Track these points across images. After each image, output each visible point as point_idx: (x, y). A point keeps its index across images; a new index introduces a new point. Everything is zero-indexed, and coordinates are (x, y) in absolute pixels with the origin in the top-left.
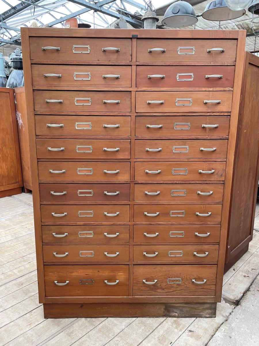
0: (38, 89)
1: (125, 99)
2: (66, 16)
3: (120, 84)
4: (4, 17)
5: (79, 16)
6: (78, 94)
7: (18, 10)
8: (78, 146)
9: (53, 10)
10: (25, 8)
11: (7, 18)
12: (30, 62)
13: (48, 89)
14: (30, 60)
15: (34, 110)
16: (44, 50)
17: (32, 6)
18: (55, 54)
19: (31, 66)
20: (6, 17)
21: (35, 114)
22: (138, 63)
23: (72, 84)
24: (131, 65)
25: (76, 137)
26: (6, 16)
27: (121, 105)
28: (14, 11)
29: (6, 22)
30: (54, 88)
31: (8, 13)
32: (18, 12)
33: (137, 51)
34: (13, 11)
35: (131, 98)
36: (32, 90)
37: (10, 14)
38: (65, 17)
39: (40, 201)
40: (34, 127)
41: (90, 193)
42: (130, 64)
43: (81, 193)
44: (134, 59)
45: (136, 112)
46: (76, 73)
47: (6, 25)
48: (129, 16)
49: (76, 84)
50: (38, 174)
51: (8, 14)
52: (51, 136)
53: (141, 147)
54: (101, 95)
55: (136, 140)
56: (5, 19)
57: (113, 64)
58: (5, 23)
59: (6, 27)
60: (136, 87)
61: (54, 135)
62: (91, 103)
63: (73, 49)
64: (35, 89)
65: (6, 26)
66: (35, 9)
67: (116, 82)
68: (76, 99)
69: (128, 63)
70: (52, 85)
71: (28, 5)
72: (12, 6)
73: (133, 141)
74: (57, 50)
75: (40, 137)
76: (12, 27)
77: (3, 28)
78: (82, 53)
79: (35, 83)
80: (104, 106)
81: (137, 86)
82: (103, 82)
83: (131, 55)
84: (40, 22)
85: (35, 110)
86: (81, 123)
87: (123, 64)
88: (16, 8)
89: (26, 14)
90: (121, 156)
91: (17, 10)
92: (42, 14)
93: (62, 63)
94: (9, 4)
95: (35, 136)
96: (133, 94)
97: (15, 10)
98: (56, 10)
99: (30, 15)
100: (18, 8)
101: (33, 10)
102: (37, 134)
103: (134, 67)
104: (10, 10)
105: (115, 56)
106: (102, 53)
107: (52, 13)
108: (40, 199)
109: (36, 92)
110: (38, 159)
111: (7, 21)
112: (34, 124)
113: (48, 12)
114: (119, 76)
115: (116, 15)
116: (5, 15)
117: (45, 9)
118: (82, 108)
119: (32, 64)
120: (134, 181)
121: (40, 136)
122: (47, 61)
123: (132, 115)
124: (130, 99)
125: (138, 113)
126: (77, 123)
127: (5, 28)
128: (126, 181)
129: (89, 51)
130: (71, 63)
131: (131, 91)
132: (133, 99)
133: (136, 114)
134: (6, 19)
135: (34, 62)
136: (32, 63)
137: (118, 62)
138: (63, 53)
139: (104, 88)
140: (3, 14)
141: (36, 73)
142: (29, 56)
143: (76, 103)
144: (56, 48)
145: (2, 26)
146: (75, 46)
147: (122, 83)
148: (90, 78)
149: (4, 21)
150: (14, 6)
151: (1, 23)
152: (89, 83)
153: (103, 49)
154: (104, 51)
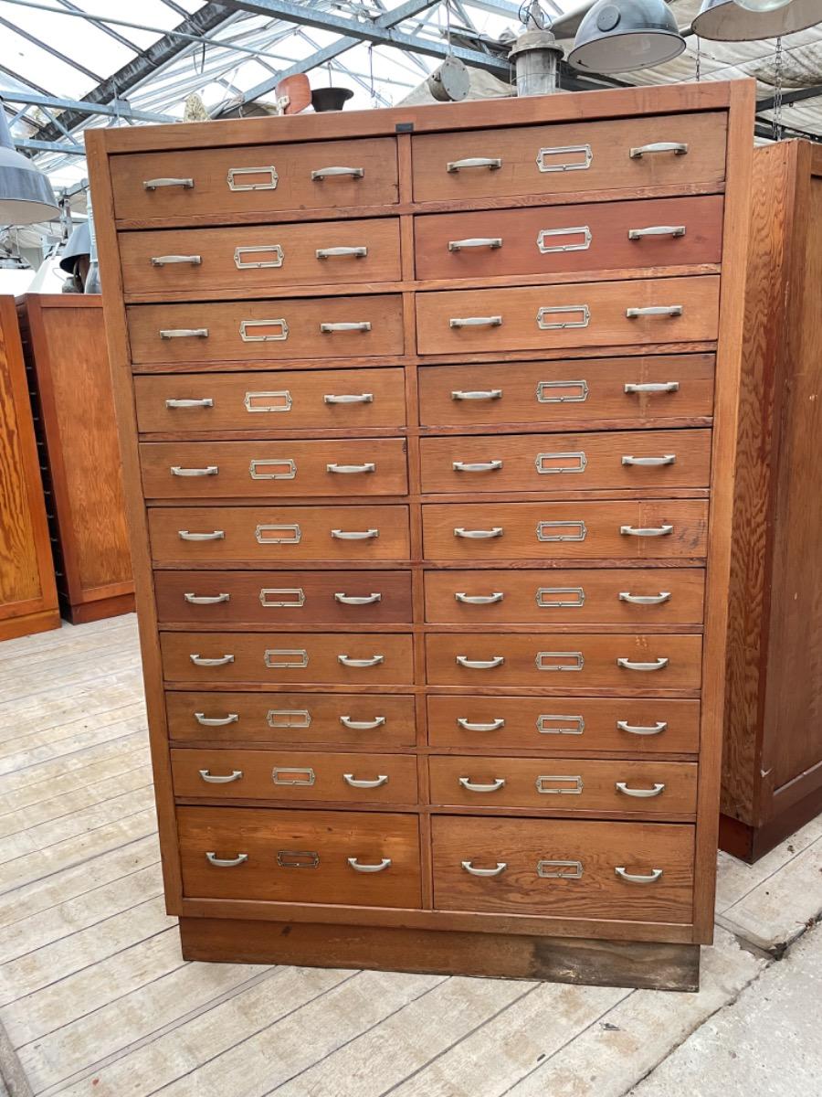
0: (140, 300)
1: (384, 318)
2: (292, 64)
3: (367, 272)
4: (120, 82)
6: (250, 311)
7: (156, 61)
8: (254, 462)
9: (263, 51)
10: (178, 51)
11: (129, 85)
12: (114, 225)
13: (167, 299)
14: (112, 222)
15: (132, 362)
16: (149, 189)
17: (195, 43)
18: (181, 199)
19: (118, 238)
20: (126, 82)
21: (135, 372)
22: (418, 208)
23: (232, 280)
24: (398, 216)
25: (248, 434)
26: (126, 79)
27: (372, 334)
28: (147, 64)
29: (127, 98)
30: (183, 296)
31: (132, 72)
32: (158, 65)
33: (415, 169)
34: (143, 64)
35: (402, 314)
36: (122, 304)
37: (135, 72)
38: (288, 70)
39: (158, 621)
40: (132, 409)
41: (295, 598)
42: (393, 212)
43: (270, 598)
44: (406, 198)
45: (419, 353)
46: (240, 249)
47: (129, 105)
48: (484, 47)
49: (241, 280)
50: (150, 542)
51: (132, 75)
52: (180, 434)
53: (439, 459)
54: (314, 308)
55: (422, 439)
56: (124, 91)
57: (346, 215)
58: (126, 100)
59: (128, 114)
60: (415, 280)
61: (189, 430)
62: (286, 333)
63: (230, 181)
64: (130, 301)
65: (129, 109)
66: (206, 53)
67: (356, 269)
68: (244, 324)
69: (388, 208)
70: (176, 286)
71: (184, 44)
72: (141, 50)
73: (413, 441)
74: (186, 187)
75: (149, 437)
76: (145, 113)
77: (120, 116)
78: (254, 190)
79: (129, 286)
80: (323, 341)
81: (419, 276)
82: (318, 270)
83: (398, 186)
84: (232, 87)
85: (135, 361)
86: (262, 394)
87: (375, 214)
88: (153, 54)
89: (184, 69)
90: (378, 488)
91: (154, 59)
92: (235, 65)
93: (201, 224)
94: (133, 45)
95: (136, 435)
96: (407, 299)
97: (149, 59)
98: (271, 51)
99: (192, 73)
100: (158, 53)
101: (199, 57)
102: (141, 431)
103: (407, 221)
104: (135, 62)
105: (350, 192)
106: (312, 187)
108: (158, 615)
109: (134, 311)
110: (145, 500)
111: (130, 94)
112: (132, 402)
114: (365, 248)
115: (439, 49)
116: (122, 79)
117: (238, 50)
118: (263, 350)
119: (118, 231)
120: (423, 563)
121: (149, 435)
122: (160, 221)
123: (409, 363)
124: (400, 318)
125: (426, 358)
126: (249, 395)
127: (124, 117)
128: (397, 563)
129: (274, 182)
130: (225, 220)
131: (401, 293)
132: (408, 317)
133: (418, 361)
134: (127, 88)
135: (125, 224)
136: (119, 228)
137: (359, 209)
138: (201, 193)
139: (321, 289)
140: (119, 74)
141: (130, 255)
142: (110, 208)
143: (243, 336)
144: (183, 181)
145: (117, 112)
146: (234, 171)
147: (374, 269)
148: (280, 260)
149: (121, 96)
150: (145, 49)
151: (113, 103)
152: (278, 275)
153: (314, 174)
154: (318, 179)
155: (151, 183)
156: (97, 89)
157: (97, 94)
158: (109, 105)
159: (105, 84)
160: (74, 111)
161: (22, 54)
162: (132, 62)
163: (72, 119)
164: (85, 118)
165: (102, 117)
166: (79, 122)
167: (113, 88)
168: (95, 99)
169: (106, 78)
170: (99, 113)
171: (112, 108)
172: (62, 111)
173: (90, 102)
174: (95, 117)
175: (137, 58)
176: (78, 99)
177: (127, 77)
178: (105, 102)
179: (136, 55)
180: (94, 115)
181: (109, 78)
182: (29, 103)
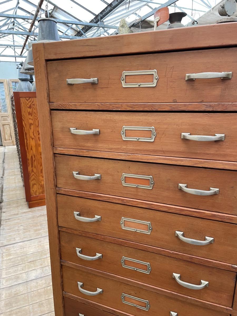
0: (62, 152)
2: (160, 5)
4: (101, 16)
5: (175, 4)
6: (129, 167)
7: (114, 7)
8: (124, 258)
9: (151, 2)
10: (120, 3)
11: (104, 16)
12: (48, 106)
13: (77, 154)
14: (48, 104)
15: (56, 186)
16: (70, 85)
18: (89, 92)
19: (51, 114)
20: (103, 15)
21: (57, 192)
23: (119, 147)
25: (121, 242)
26: (103, 14)
28: (110, 9)
29: (104, 21)
30: (87, 153)
31: (105, 11)
32: (114, 9)
34: (109, 9)
36: (52, 153)
37: (106, 12)
38: (159, 7)
40: (55, 213)
46: (125, 128)
47: (104, 23)
49: (124, 147)
50: (62, 282)
52: (80, 232)
54: (175, 173)
56: (102, 18)
57: (211, 109)
58: (103, 22)
61: (85, 230)
62: (152, 185)
63: (123, 80)
64: (57, 152)
65: (104, 25)
66: (130, 4)
67: (213, 150)
68: (125, 175)
70: (84, 147)
72: (108, 4)
74: (93, 84)
76: (109, 26)
77: (101, 27)
78: (139, 87)
79: (57, 143)
84: (138, 15)
86: (132, 220)
88: (112, 5)
89: (123, 10)
91: (112, 7)
92: (140, 8)
93: (101, 109)
94: (106, 2)
95: (56, 227)
97: (111, 7)
99: (125, 11)
100: (114, 5)
101: (127, 6)
102: (59, 225)
104: (106, 8)
105: (217, 91)
107: (150, 4)
109: (58, 158)
111: (104, 19)
112: (55, 209)
113: (146, 4)
114: (224, 135)
116: (102, 14)
117: (142, 2)
118: (135, 193)
119: (51, 110)
121: (64, 229)
122: (75, 105)
126: (123, 219)
127: (102, 27)
129: (155, 81)
130: (117, 108)
134: (104, 17)
135: (55, 106)
136: (52, 108)
137: (223, 105)
138: (102, 88)
139: (182, 161)
140: (101, 13)
141: (58, 125)
142: (46, 95)
143: (123, 182)
144: (91, 80)
145: (100, 26)
146: (126, 73)
147: (228, 151)
148: (154, 137)
149: (102, 20)
150: (110, 3)
151: (99, 23)
152: (151, 147)
153: (188, 76)
154: (191, 80)
155: (70, 81)
156: (94, 18)
157: (94, 20)
158: (98, 23)
159: (97, 16)
160: (88, 26)
161: (72, 7)
162: (105, 8)
163: (87, 28)
164: (91, 28)
165: (96, 28)
166: (89, 30)
167: (99, 18)
168: (94, 22)
169: (97, 14)
170: (95, 26)
171: (98, 25)
172: (84, 26)
173: (92, 23)
174: (94, 28)
175: (107, 6)
176: (89, 22)
177: (104, 14)
178: (96, 22)
179: (107, 5)
180: (93, 27)
181: (98, 14)
182: (73, 24)
